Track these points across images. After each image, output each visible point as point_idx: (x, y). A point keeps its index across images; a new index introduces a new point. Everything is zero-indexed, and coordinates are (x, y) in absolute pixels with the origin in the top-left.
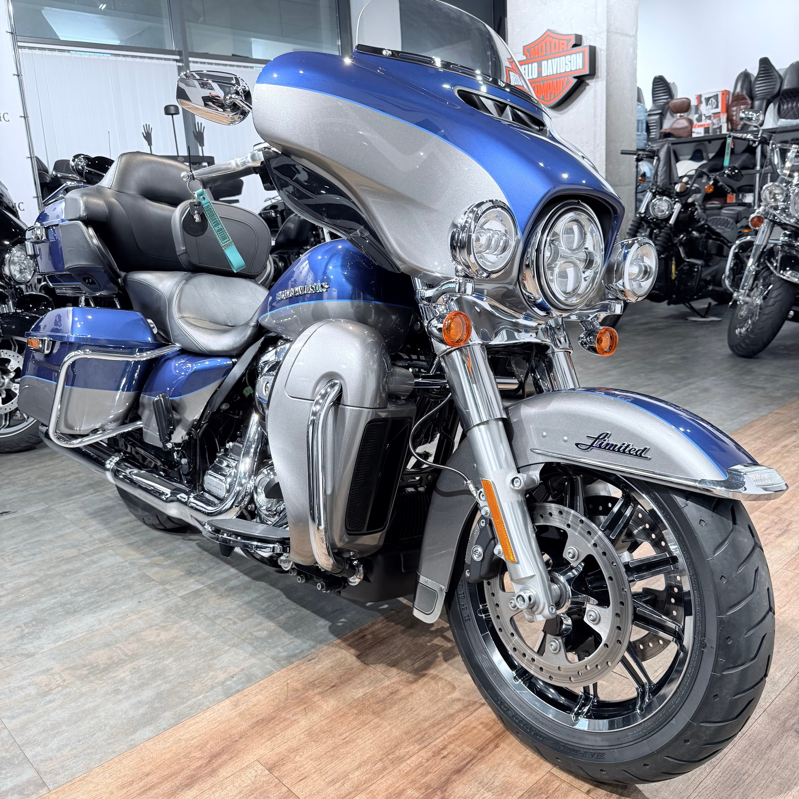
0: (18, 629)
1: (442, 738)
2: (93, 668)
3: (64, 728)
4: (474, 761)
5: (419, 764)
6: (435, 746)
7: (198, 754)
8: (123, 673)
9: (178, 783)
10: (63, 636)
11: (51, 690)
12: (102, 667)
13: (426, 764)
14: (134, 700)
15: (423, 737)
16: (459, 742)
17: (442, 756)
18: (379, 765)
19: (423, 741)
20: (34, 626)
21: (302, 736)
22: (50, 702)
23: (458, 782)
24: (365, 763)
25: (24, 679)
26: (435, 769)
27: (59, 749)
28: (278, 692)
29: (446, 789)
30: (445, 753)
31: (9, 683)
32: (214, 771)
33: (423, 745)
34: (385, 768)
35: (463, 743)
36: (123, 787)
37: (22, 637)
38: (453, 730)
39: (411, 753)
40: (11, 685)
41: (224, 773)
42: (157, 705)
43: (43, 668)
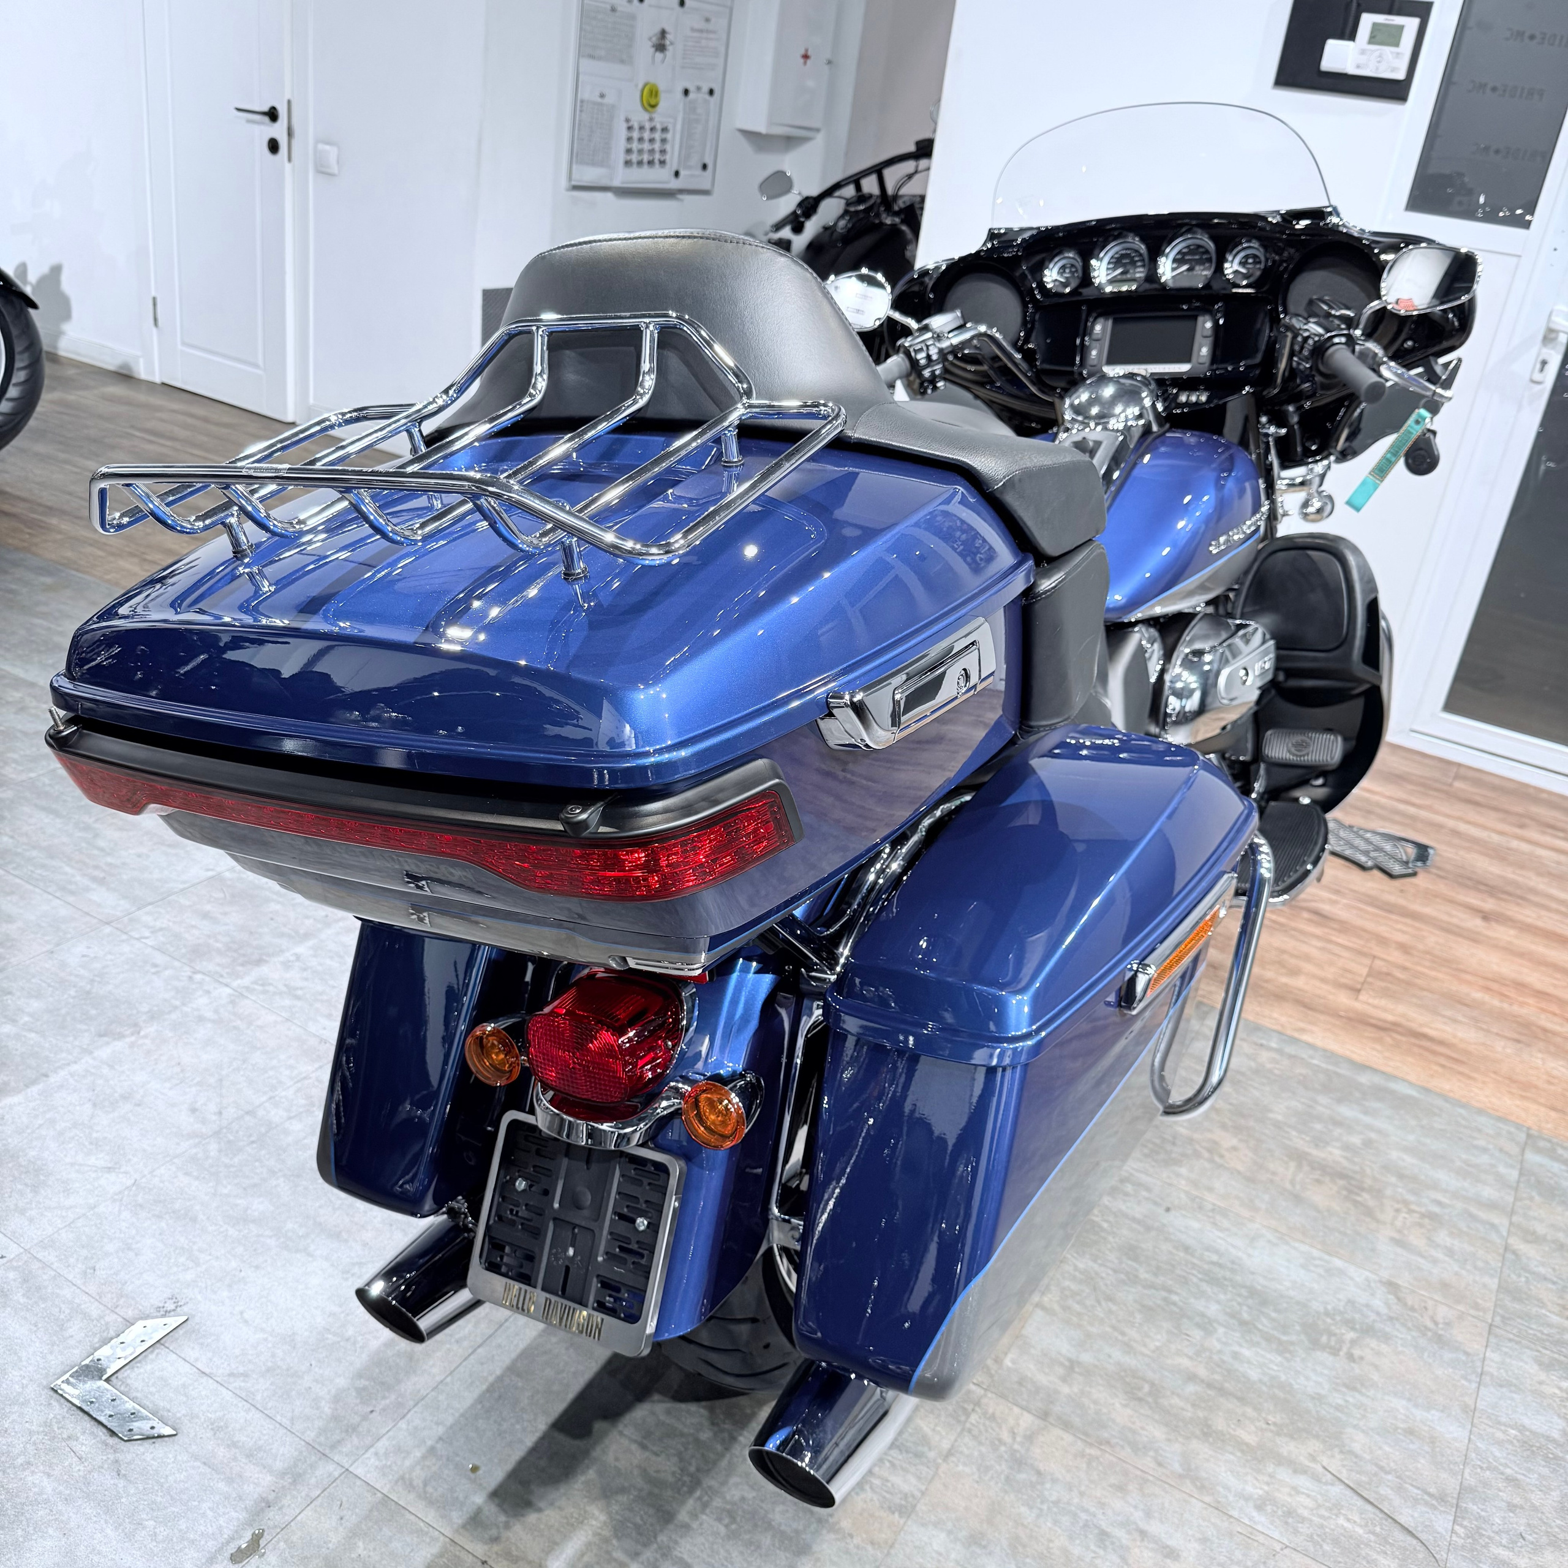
0: (1357, 1352)
2: (1350, 1192)
3: (1458, 1163)
7: (1390, 1040)
8: (1334, 1154)
9: (1429, 1043)
10: (1321, 1271)
11: (1423, 1216)
12: (1341, 1182)
14: (1367, 1119)
20: (1331, 1334)
22: (1439, 1203)
25: (1435, 1261)
27: (1485, 1150)
31: (1456, 1274)
32: (1395, 1024)
37: (1368, 1330)
40: (1456, 1269)
42: (1357, 1095)
43: (1399, 1250)
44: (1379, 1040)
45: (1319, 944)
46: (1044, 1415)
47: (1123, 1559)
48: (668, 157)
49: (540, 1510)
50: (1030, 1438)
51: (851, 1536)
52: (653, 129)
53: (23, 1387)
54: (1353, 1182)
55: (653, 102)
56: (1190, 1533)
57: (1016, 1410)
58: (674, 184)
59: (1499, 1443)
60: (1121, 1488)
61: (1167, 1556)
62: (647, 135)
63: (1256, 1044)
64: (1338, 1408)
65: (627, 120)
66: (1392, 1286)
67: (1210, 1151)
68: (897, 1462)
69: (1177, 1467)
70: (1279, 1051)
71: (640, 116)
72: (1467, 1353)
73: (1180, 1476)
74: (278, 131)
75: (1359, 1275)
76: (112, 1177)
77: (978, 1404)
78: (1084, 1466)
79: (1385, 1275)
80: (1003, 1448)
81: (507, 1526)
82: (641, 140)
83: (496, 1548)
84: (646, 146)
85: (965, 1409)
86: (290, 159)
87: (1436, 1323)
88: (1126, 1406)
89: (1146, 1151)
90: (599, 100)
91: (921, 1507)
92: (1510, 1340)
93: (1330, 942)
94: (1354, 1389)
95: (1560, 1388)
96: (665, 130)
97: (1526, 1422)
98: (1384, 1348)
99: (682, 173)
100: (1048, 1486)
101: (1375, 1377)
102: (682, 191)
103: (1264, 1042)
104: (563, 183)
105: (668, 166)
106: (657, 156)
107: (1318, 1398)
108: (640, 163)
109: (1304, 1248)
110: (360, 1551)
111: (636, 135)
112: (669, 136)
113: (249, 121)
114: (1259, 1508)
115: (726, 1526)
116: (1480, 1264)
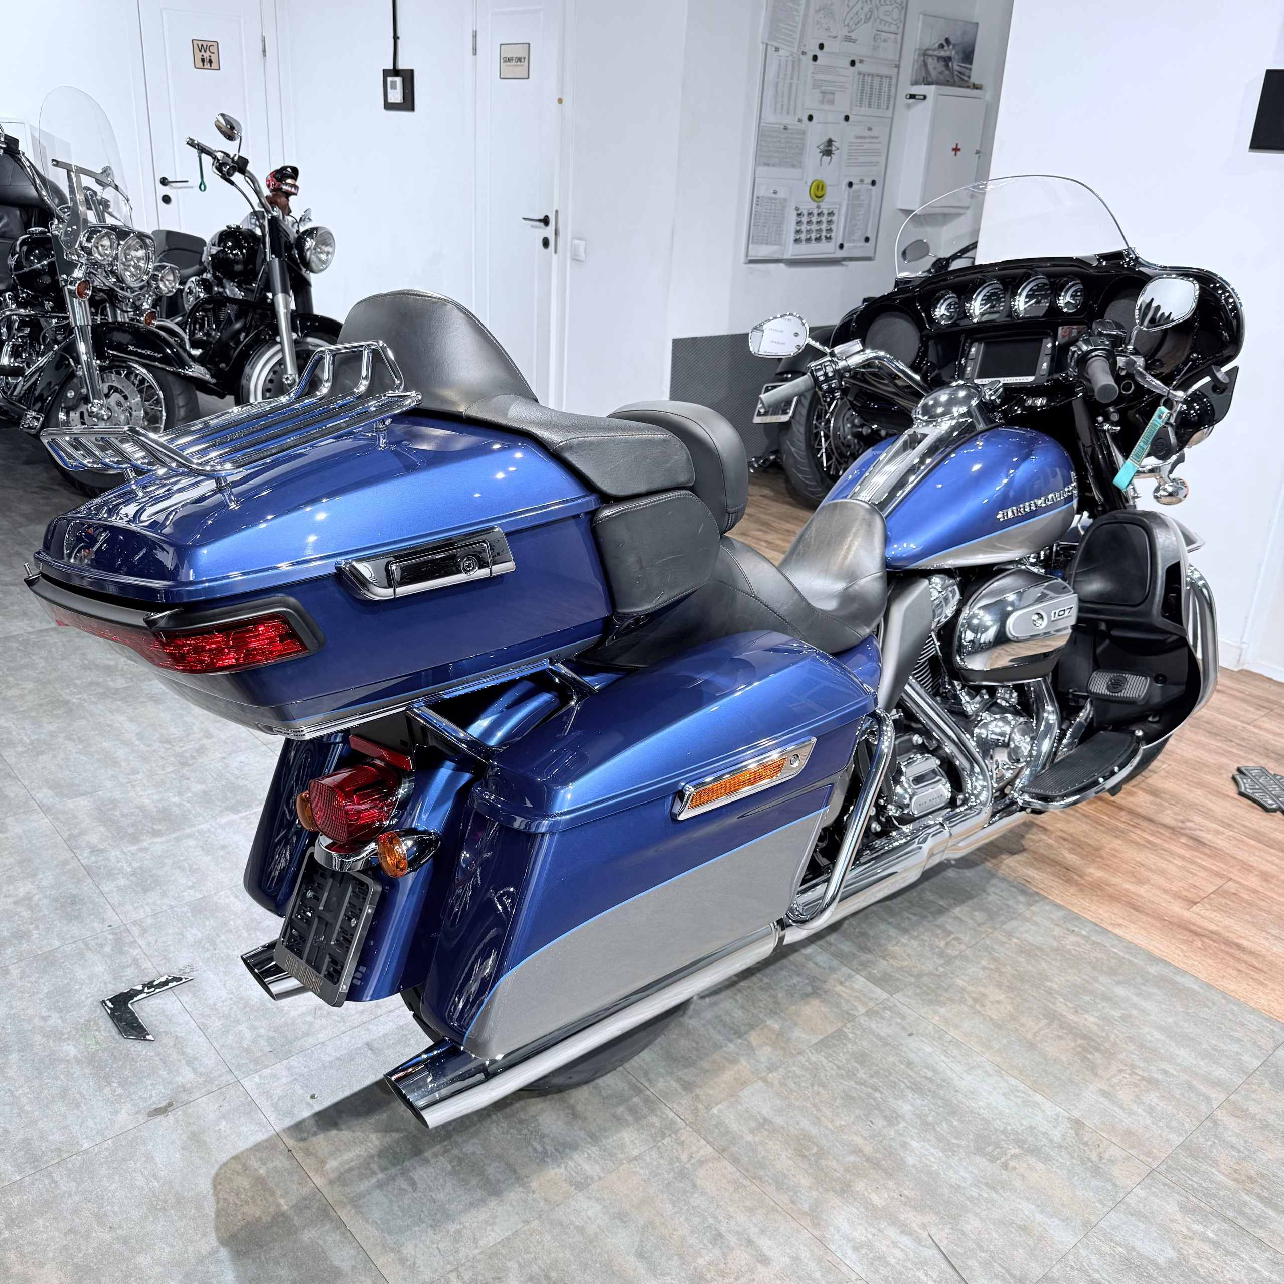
0: (1013, 1164)
2: (1085, 1050)
3: (1205, 1046)
7: (1199, 944)
8: (1088, 1020)
9: (1238, 952)
10: (1019, 1101)
11: (1143, 1079)
12: (1081, 1042)
14: (1136, 999)
20: (997, 1146)
22: (1165, 1072)
24: (1162, 858)
25: (1131, 1114)
27: (1238, 1040)
31: (1146, 1127)
32: (1214, 933)
37: (1034, 1151)
40: (1149, 1123)
41: (1212, 927)
42: (1140, 980)
43: (1102, 1099)
44: (1189, 943)
45: (1180, 863)
46: (722, 1150)
47: (724, 1255)
48: (833, 234)
49: (341, 1130)
50: (701, 1162)
51: (534, 1192)
52: (819, 214)
53: (87, 998)
54: (1092, 1043)
55: (819, 194)
56: (788, 1251)
57: (703, 1142)
58: (840, 254)
59: (1102, 1255)
60: (751, 1210)
61: (760, 1262)
62: (814, 219)
63: (1068, 930)
64: (970, 1199)
65: (797, 209)
66: (1078, 1125)
67: (975, 1000)
68: (593, 1155)
69: (806, 1207)
70: (1087, 938)
71: (808, 205)
72: (1115, 1185)
73: (805, 1213)
74: (549, 232)
75: (1050, 1109)
76: (192, 892)
77: (676, 1132)
78: (732, 1189)
79: (1076, 1114)
80: (677, 1164)
81: (315, 1134)
82: (809, 222)
83: (301, 1144)
84: (814, 227)
85: (663, 1133)
86: (556, 252)
87: (1101, 1158)
88: (790, 1158)
89: (919, 991)
90: (774, 195)
91: (594, 1187)
92: (1165, 1184)
93: (1193, 862)
94: (994, 1189)
95: (1189, 1229)
96: (831, 214)
97: (1138, 1245)
98: (1040, 1166)
99: (846, 245)
100: (696, 1195)
101: (1018, 1184)
102: (845, 259)
103: (1076, 929)
104: (742, 259)
105: (833, 241)
106: (824, 234)
107: (957, 1188)
108: (808, 240)
109: (1013, 1082)
110: (221, 1127)
111: (805, 219)
112: (834, 218)
113: (533, 226)
114: (856, 1249)
115: (453, 1167)
116: (1174, 1124)
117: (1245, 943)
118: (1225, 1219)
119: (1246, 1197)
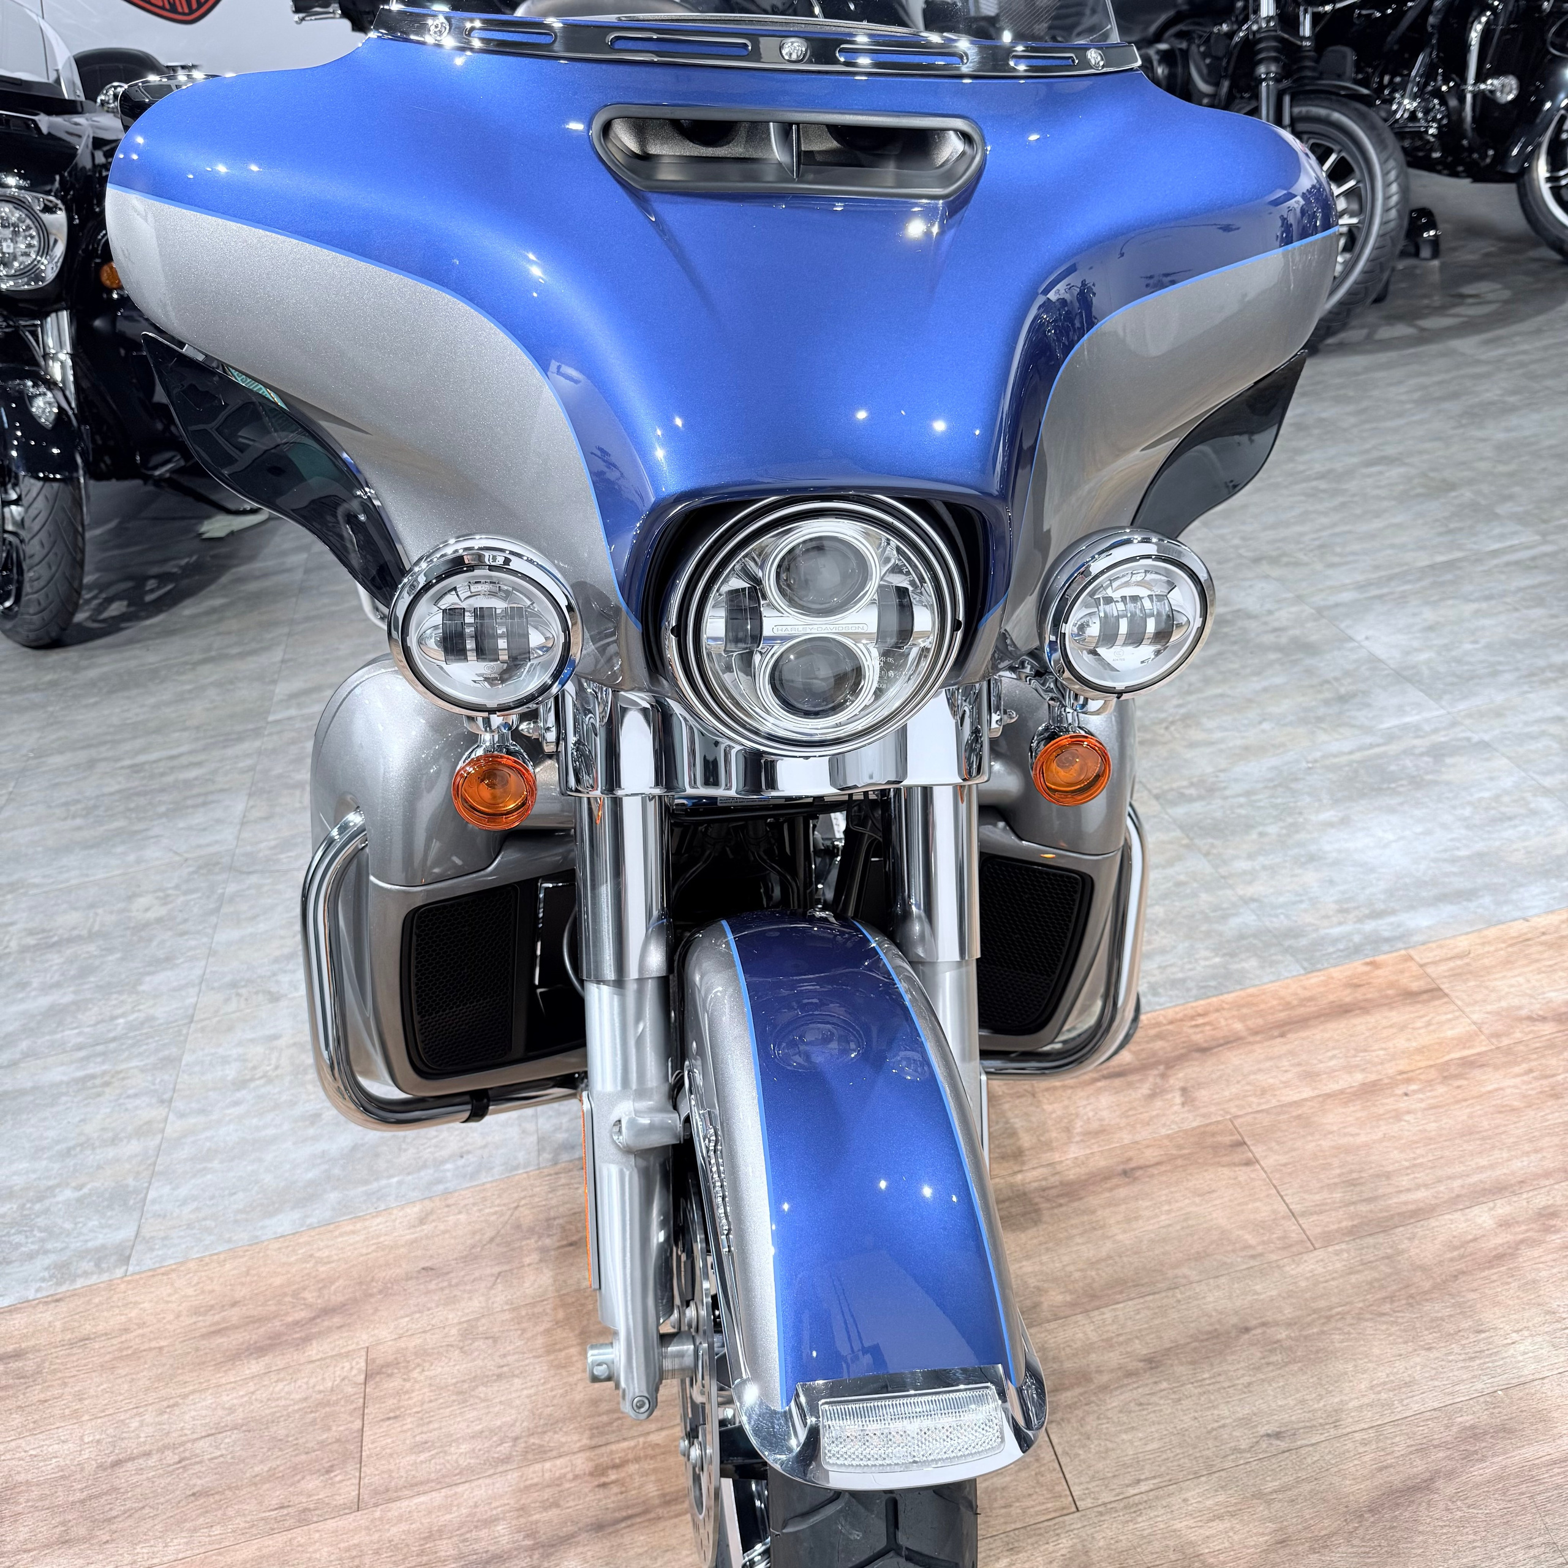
1: (632, 1443)
3: (216, 1164)
4: (638, 1520)
5: (559, 1478)
6: (612, 1452)
7: (309, 1296)
9: (254, 1338)
11: (253, 1079)
13: (567, 1485)
14: (321, 1146)
15: (610, 1423)
16: (648, 1465)
17: (604, 1480)
18: (505, 1448)
19: (602, 1434)
21: (454, 1331)
22: (237, 1103)
23: (580, 1549)
24: (491, 1432)
25: (240, 1044)
26: (571, 1504)
27: (184, 1202)
28: (493, 1218)
29: (552, 1554)
30: (613, 1476)
31: (221, 1045)
33: (593, 1443)
34: (507, 1459)
35: (655, 1470)
36: (196, 1311)
38: (664, 1433)
39: (565, 1449)
40: (220, 1050)
41: (314, 1350)
42: (336, 1171)
43: (272, 1031)
63: (469, 1152)
66: (274, 998)
70: (439, 1163)
79: (283, 1003)
87: (238, 995)
101: (282, 932)
103: (461, 1162)
116: (197, 1069)
117: (254, 1367)
118: (114, 1039)
119: (105, 1067)
